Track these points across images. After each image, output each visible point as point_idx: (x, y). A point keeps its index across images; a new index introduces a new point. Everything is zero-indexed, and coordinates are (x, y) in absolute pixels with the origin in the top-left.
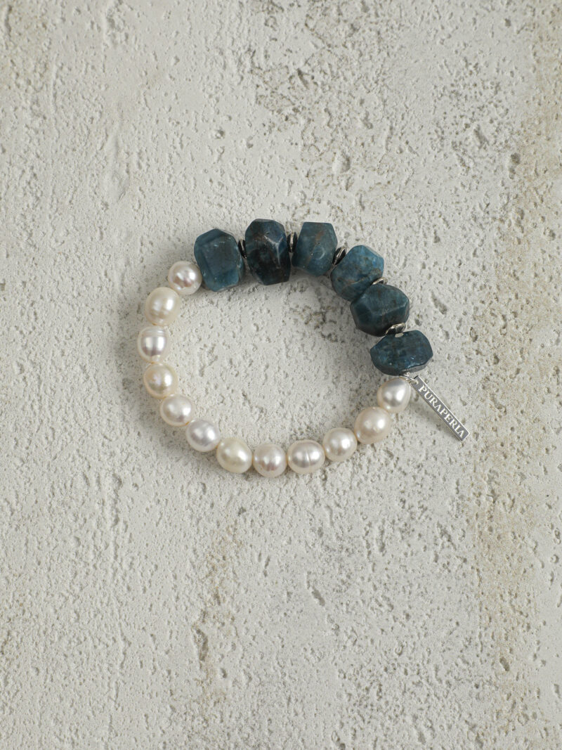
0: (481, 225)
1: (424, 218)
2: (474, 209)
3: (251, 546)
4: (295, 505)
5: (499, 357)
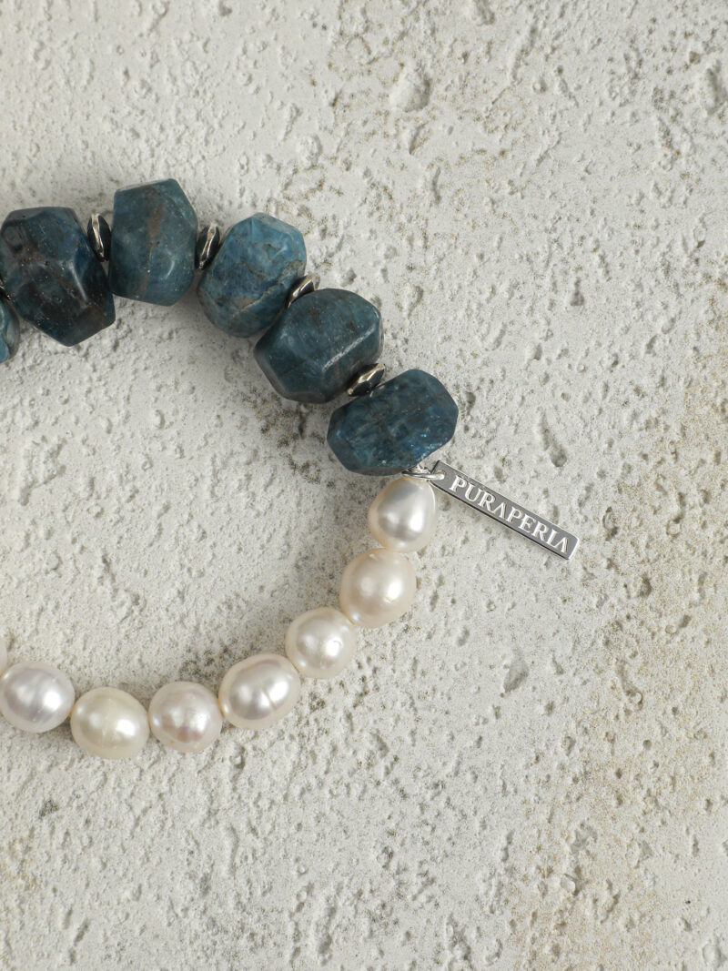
0: (677, 285)
1: (560, 246)
2: (669, 246)
3: (55, 890)
4: (164, 812)
5: (653, 582)
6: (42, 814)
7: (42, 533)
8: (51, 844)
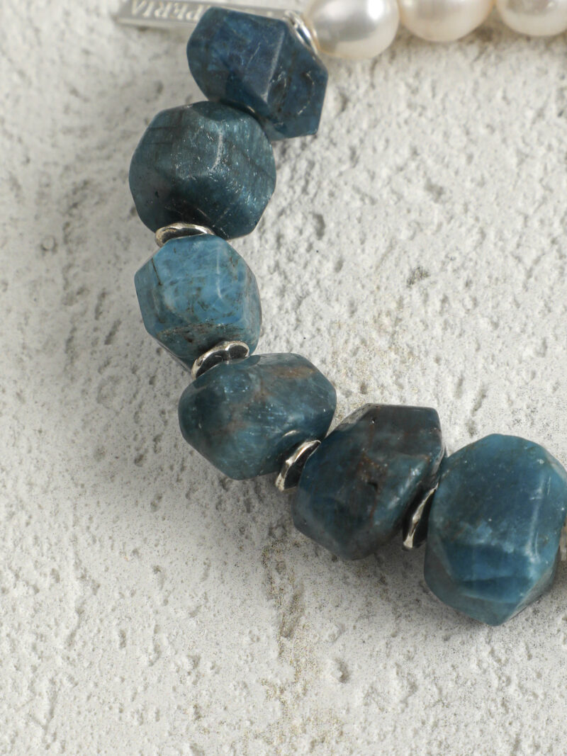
4: (562, 256)
6: (411, 282)
8: (426, 312)
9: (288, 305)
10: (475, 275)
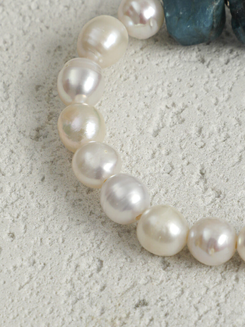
6: (137, 306)
7: (163, 152)
9: (70, 301)
10: (171, 311)
